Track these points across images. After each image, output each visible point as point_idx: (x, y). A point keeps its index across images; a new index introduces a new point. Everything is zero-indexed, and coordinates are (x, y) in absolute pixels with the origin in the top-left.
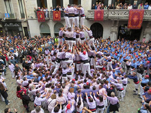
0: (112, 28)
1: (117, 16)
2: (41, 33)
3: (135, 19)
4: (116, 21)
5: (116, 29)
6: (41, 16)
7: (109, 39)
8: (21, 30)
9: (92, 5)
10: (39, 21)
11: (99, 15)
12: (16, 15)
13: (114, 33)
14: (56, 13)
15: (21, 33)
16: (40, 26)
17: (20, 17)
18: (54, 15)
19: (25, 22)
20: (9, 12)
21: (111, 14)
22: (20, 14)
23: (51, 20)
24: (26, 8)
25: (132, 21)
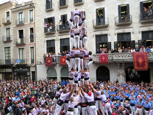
0: (119, 71)
1: (121, 58)
2: (47, 78)
3: (140, 60)
4: (121, 64)
5: (122, 72)
6: (49, 61)
7: (117, 82)
8: (28, 74)
9: (96, 50)
10: (46, 65)
11: (104, 58)
12: (27, 60)
13: (121, 76)
14: (63, 58)
15: (29, 77)
16: (47, 71)
17: (30, 62)
18: (61, 60)
19: (34, 66)
20: (21, 58)
21: (116, 57)
22: (30, 60)
23: (58, 65)
24: (37, 54)
25: (138, 63)
